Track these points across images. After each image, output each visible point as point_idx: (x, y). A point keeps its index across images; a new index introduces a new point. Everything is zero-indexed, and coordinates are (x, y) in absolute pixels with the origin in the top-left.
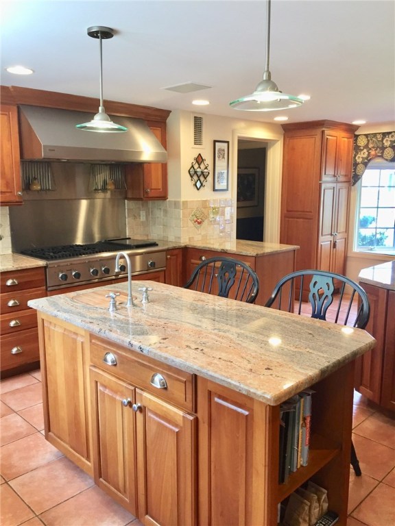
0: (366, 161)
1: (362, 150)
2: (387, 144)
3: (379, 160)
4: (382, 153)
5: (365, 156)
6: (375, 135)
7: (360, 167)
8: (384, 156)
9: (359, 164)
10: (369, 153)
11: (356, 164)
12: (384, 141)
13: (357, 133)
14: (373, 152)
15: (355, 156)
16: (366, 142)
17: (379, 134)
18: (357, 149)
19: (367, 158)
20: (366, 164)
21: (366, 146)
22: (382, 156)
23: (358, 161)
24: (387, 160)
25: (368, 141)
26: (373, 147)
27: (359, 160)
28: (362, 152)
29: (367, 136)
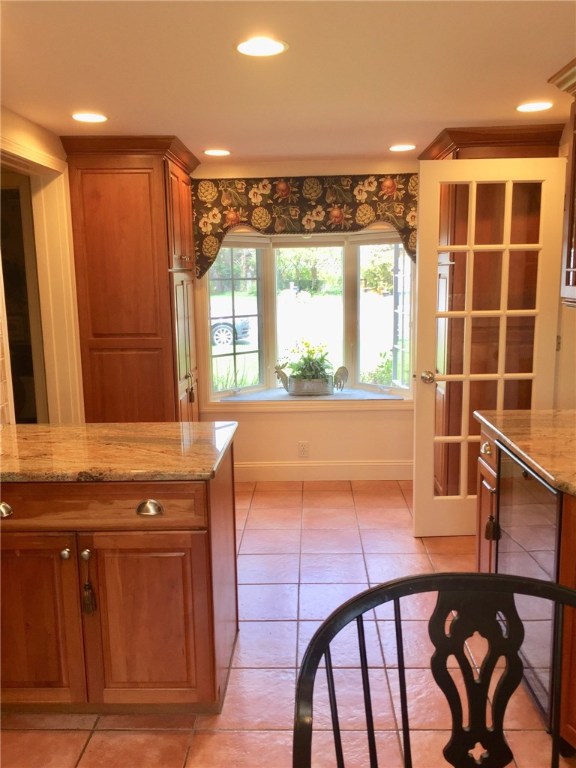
0: (220, 230)
1: (211, 209)
2: (256, 200)
3: (243, 230)
4: (249, 216)
5: (217, 221)
6: (231, 182)
7: (210, 241)
8: (253, 222)
9: (206, 236)
10: (224, 217)
11: (199, 237)
12: (251, 195)
13: (196, 175)
14: (231, 215)
15: (198, 220)
16: (215, 195)
17: (239, 180)
18: (199, 207)
19: (221, 225)
20: (220, 237)
21: (217, 203)
22: (249, 223)
23: (204, 230)
24: (258, 230)
25: (220, 192)
26: (231, 205)
27: (207, 229)
28: (210, 214)
29: (216, 182)
